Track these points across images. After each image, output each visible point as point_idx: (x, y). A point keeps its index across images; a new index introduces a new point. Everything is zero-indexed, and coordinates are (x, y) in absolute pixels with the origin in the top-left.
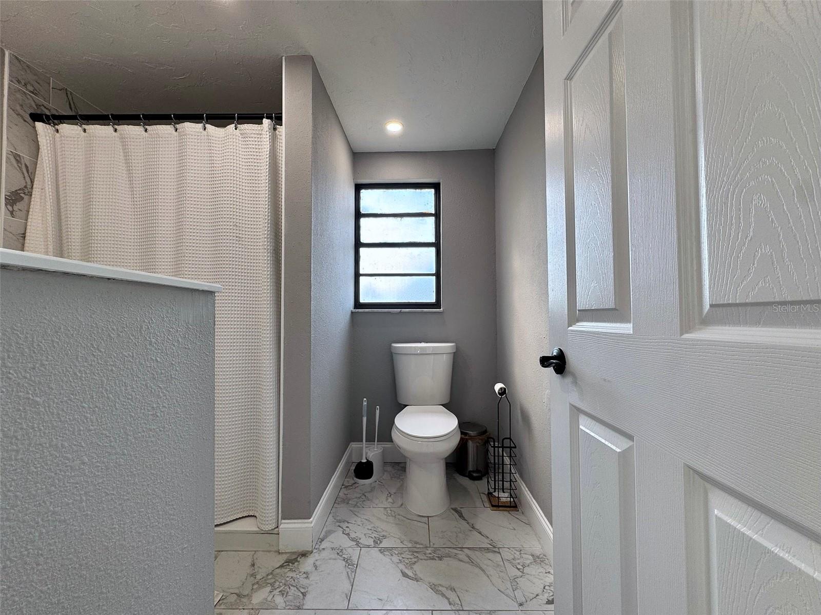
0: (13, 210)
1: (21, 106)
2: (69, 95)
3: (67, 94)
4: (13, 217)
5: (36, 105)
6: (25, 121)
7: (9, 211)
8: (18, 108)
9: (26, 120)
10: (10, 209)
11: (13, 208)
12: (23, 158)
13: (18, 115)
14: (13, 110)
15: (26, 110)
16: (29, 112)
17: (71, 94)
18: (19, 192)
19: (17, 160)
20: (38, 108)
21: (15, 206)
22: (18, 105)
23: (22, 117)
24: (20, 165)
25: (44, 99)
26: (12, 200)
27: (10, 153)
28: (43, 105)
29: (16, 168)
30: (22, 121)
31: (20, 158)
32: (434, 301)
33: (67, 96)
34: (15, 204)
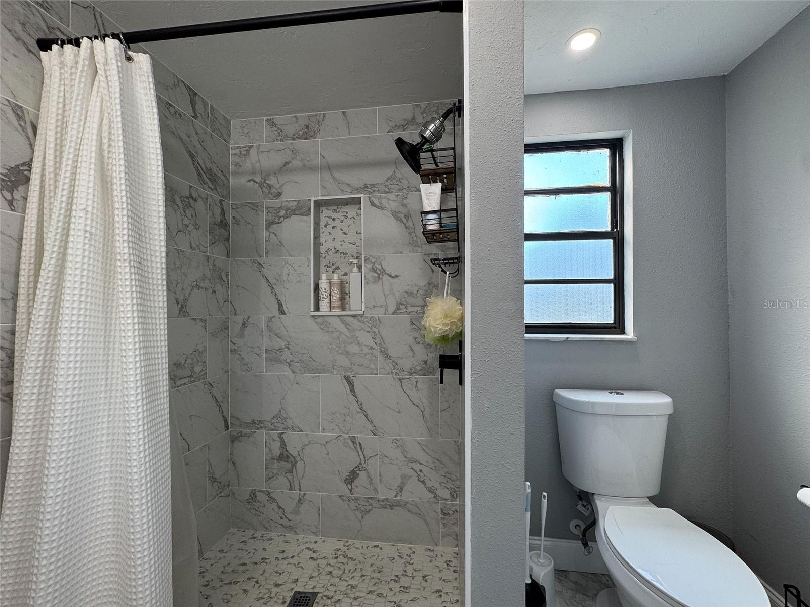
0: (13, 199)
1: (23, 25)
2: (98, 16)
3: (95, 15)
4: (12, 210)
5: (48, 28)
6: (30, 51)
7: (6, 200)
8: (18, 28)
9: (32, 49)
10: (9, 197)
11: (12, 194)
12: (28, 113)
13: (18, 39)
14: (10, 31)
15: (31, 33)
16: (37, 38)
17: (101, 16)
18: (21, 168)
19: (17, 115)
20: (50, 32)
21: (15, 191)
22: (17, 23)
23: (25, 44)
24: (23, 124)
25: (60, 19)
26: (11, 181)
27: (6, 103)
28: (58, 29)
29: (17, 130)
30: (26, 51)
31: (23, 113)
32: (612, 321)
33: (96, 19)
34: (17, 189)
